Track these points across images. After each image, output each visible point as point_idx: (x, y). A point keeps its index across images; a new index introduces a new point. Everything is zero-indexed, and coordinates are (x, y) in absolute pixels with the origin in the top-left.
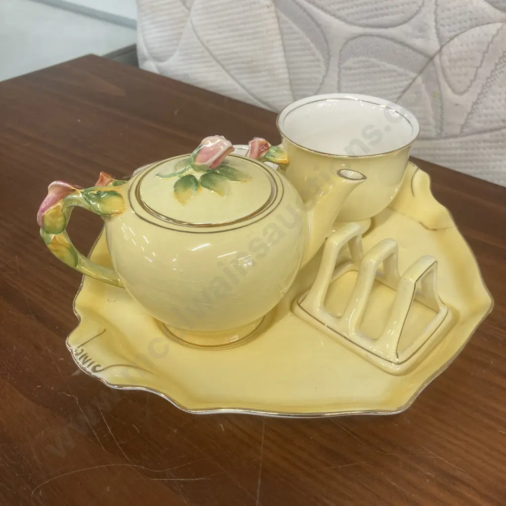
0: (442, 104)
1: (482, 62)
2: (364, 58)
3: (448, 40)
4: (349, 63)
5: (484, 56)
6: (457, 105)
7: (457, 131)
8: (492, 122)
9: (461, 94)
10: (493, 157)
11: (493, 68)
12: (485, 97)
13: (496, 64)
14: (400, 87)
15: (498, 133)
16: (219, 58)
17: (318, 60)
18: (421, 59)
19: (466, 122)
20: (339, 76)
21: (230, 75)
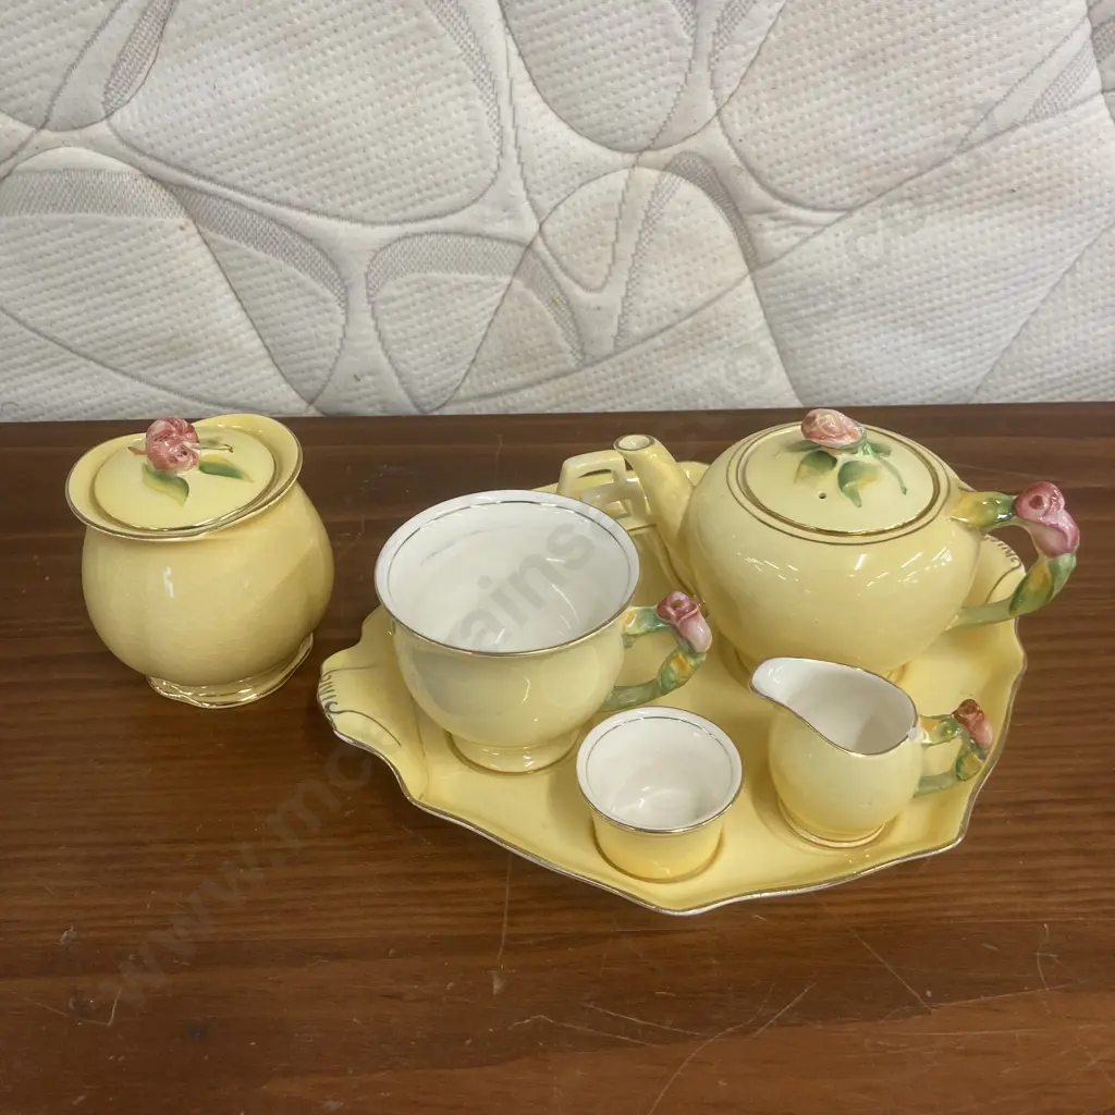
0: (573, 313)
1: (617, 233)
2: (416, 276)
3: (549, 211)
4: (389, 290)
5: (617, 224)
6: (599, 308)
7: (609, 347)
8: (659, 319)
9: (600, 289)
10: (675, 368)
11: (636, 239)
12: (638, 284)
13: (640, 232)
14: (490, 305)
15: (672, 331)
17: (325, 300)
18: (516, 252)
19: (620, 330)
20: (374, 316)
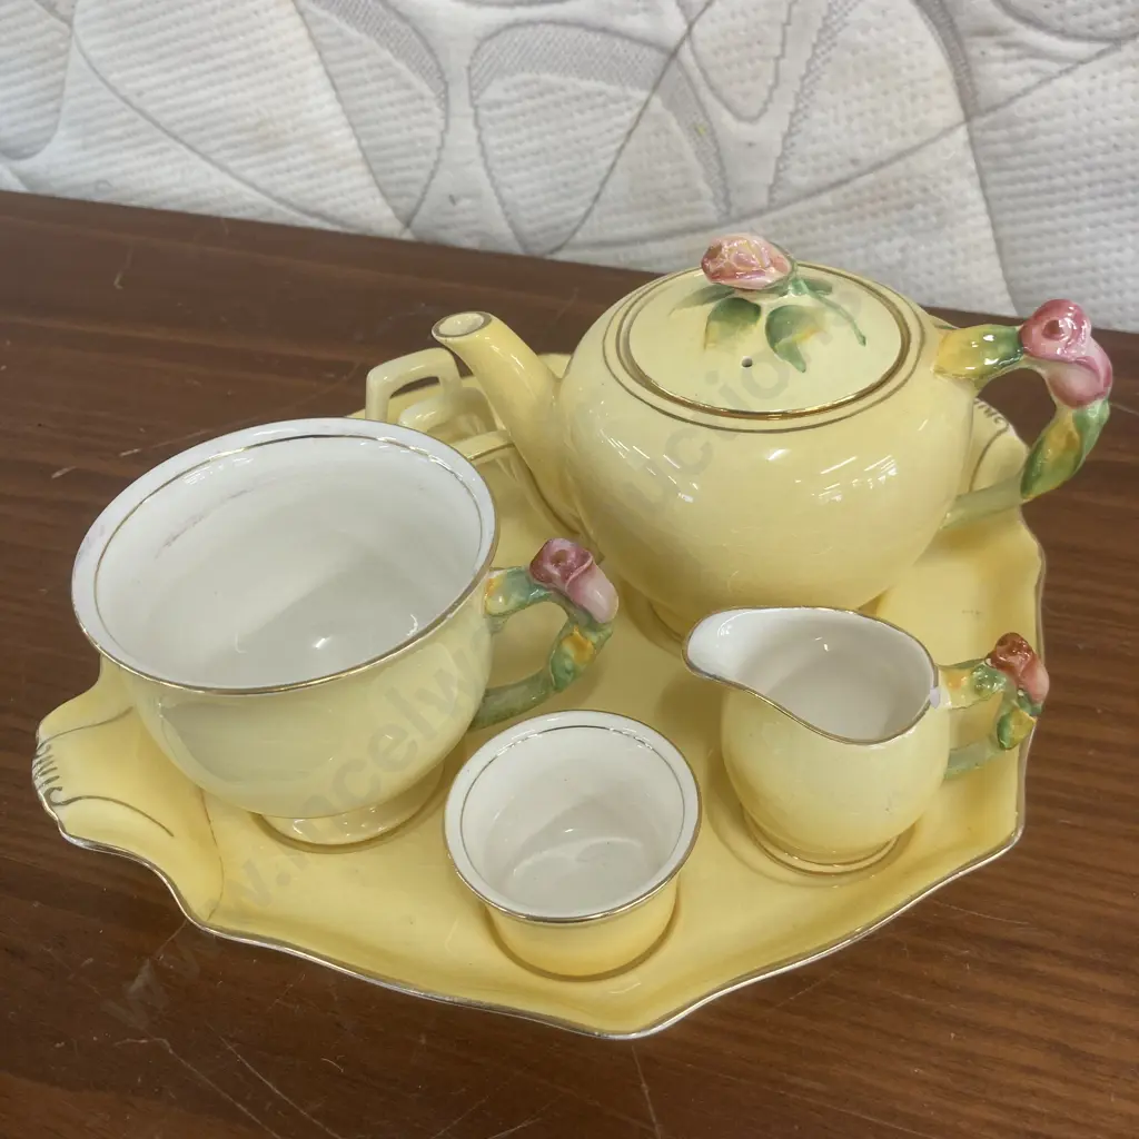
0: (719, 149)
1: (783, 45)
2: (526, 76)
3: (700, 8)
4: (494, 92)
5: (784, 34)
6: (750, 145)
7: (762, 199)
8: (830, 169)
9: (753, 120)
10: (847, 240)
11: (808, 55)
12: (806, 117)
13: (815, 46)
14: (619, 126)
15: (845, 189)
16: (177, 129)
17: (422, 98)
18: (654, 58)
19: (777, 178)
20: (477, 124)
21: (213, 163)
